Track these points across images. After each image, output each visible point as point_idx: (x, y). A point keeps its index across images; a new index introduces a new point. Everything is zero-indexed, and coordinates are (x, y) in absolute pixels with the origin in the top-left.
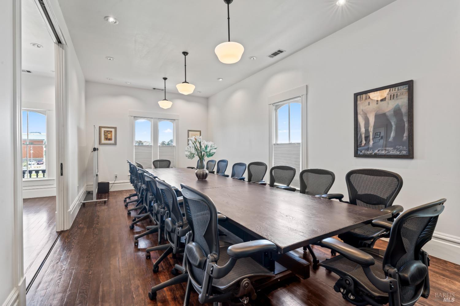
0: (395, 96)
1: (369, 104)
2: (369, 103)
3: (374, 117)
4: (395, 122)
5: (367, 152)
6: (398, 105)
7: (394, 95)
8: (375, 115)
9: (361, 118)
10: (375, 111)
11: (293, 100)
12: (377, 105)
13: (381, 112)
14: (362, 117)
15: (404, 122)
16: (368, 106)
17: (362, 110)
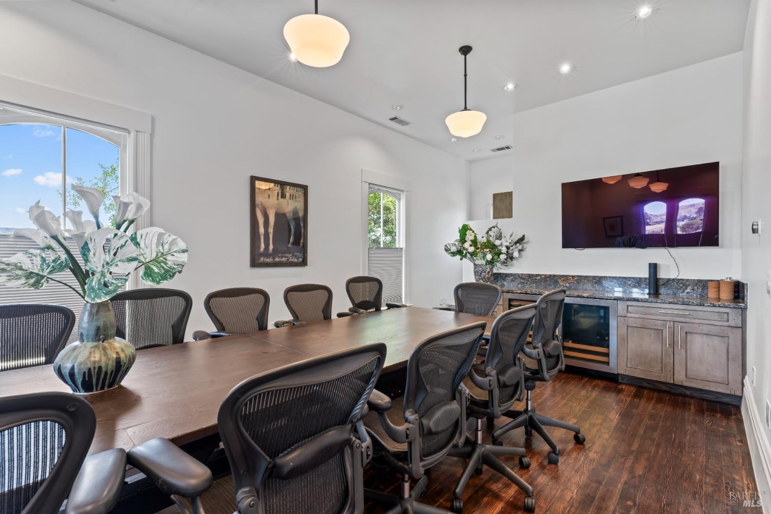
0: (294, 197)
1: (269, 198)
2: (269, 195)
3: (274, 215)
4: (293, 226)
5: (267, 260)
6: (296, 207)
7: (293, 195)
8: (274, 213)
9: (260, 213)
10: (275, 208)
11: (91, 126)
12: (278, 202)
13: (281, 211)
14: (261, 211)
15: (301, 228)
16: (267, 199)
17: (261, 203)
